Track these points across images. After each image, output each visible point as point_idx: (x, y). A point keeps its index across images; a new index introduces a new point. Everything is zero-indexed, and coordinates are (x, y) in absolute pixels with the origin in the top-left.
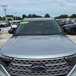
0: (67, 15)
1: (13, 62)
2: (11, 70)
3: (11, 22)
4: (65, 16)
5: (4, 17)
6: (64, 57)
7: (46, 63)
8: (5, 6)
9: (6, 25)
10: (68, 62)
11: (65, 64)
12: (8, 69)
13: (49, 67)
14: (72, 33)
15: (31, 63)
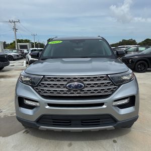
0: (134, 41)
1: (45, 80)
2: (41, 90)
3: (25, 51)
4: (131, 42)
5: (11, 44)
6: (107, 75)
7: (84, 81)
8: (14, 22)
9: (17, 56)
10: (111, 81)
11: (108, 83)
12: (37, 89)
13: (88, 84)
14: (138, 68)
15: (67, 81)
